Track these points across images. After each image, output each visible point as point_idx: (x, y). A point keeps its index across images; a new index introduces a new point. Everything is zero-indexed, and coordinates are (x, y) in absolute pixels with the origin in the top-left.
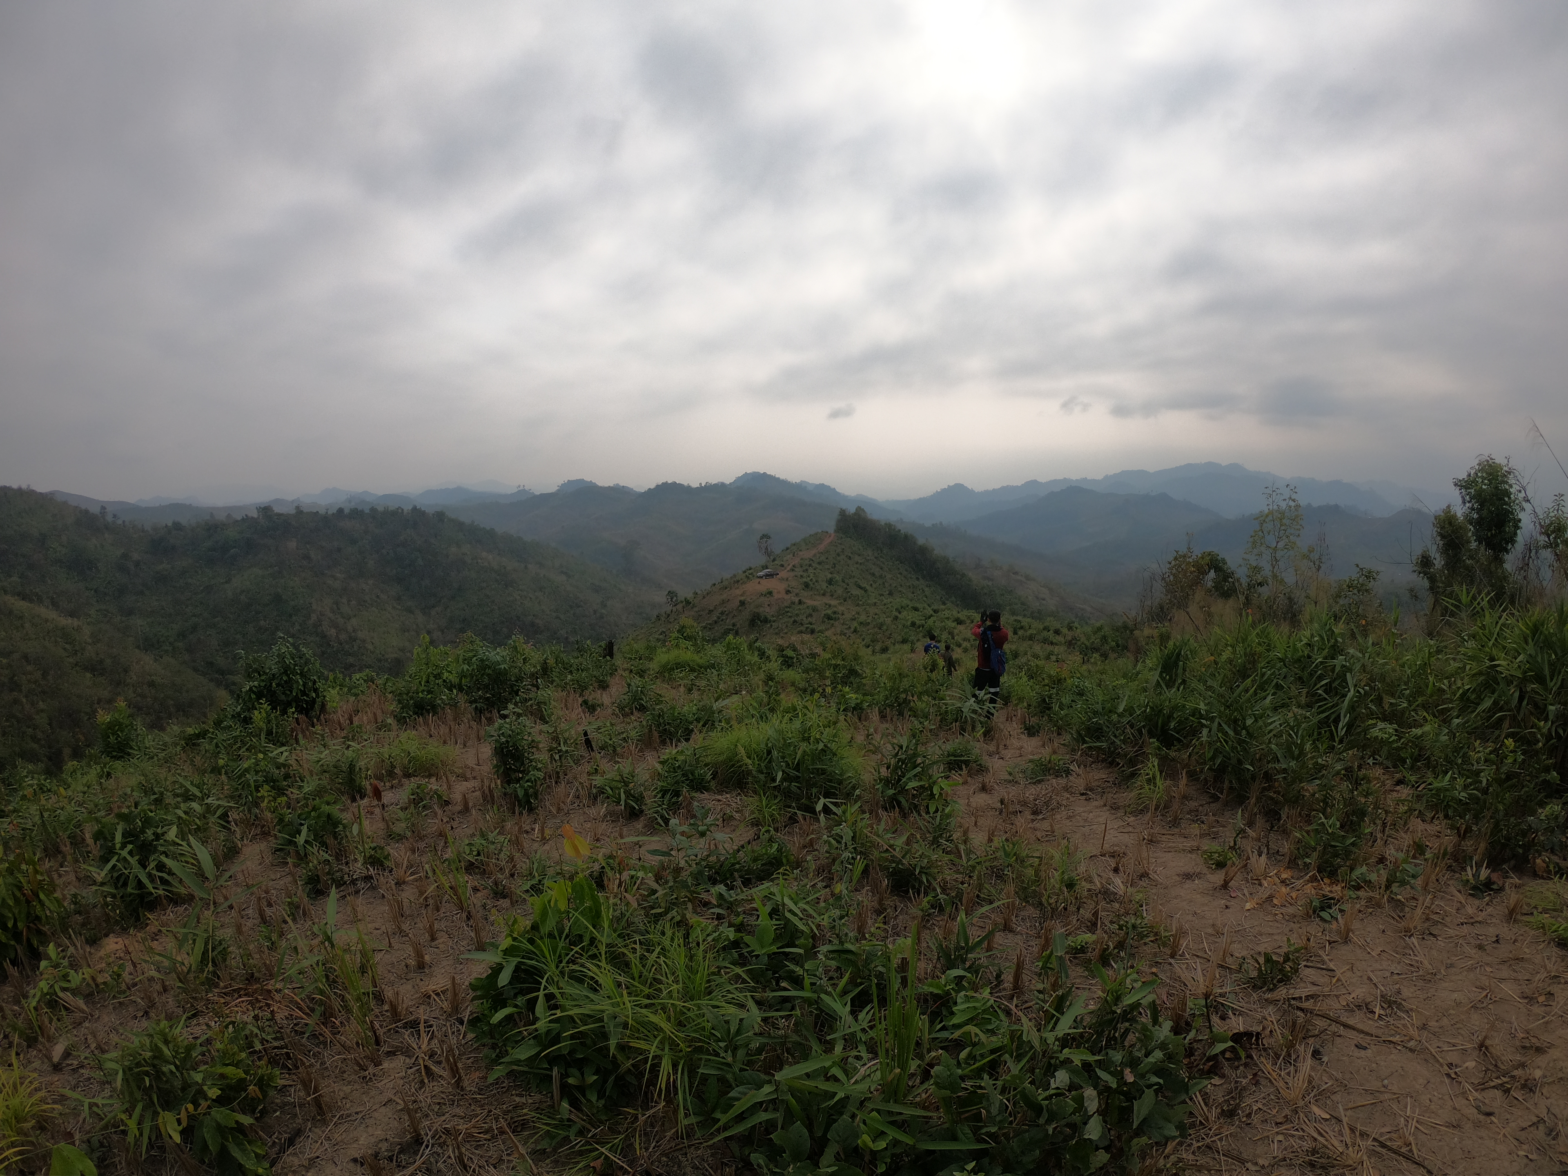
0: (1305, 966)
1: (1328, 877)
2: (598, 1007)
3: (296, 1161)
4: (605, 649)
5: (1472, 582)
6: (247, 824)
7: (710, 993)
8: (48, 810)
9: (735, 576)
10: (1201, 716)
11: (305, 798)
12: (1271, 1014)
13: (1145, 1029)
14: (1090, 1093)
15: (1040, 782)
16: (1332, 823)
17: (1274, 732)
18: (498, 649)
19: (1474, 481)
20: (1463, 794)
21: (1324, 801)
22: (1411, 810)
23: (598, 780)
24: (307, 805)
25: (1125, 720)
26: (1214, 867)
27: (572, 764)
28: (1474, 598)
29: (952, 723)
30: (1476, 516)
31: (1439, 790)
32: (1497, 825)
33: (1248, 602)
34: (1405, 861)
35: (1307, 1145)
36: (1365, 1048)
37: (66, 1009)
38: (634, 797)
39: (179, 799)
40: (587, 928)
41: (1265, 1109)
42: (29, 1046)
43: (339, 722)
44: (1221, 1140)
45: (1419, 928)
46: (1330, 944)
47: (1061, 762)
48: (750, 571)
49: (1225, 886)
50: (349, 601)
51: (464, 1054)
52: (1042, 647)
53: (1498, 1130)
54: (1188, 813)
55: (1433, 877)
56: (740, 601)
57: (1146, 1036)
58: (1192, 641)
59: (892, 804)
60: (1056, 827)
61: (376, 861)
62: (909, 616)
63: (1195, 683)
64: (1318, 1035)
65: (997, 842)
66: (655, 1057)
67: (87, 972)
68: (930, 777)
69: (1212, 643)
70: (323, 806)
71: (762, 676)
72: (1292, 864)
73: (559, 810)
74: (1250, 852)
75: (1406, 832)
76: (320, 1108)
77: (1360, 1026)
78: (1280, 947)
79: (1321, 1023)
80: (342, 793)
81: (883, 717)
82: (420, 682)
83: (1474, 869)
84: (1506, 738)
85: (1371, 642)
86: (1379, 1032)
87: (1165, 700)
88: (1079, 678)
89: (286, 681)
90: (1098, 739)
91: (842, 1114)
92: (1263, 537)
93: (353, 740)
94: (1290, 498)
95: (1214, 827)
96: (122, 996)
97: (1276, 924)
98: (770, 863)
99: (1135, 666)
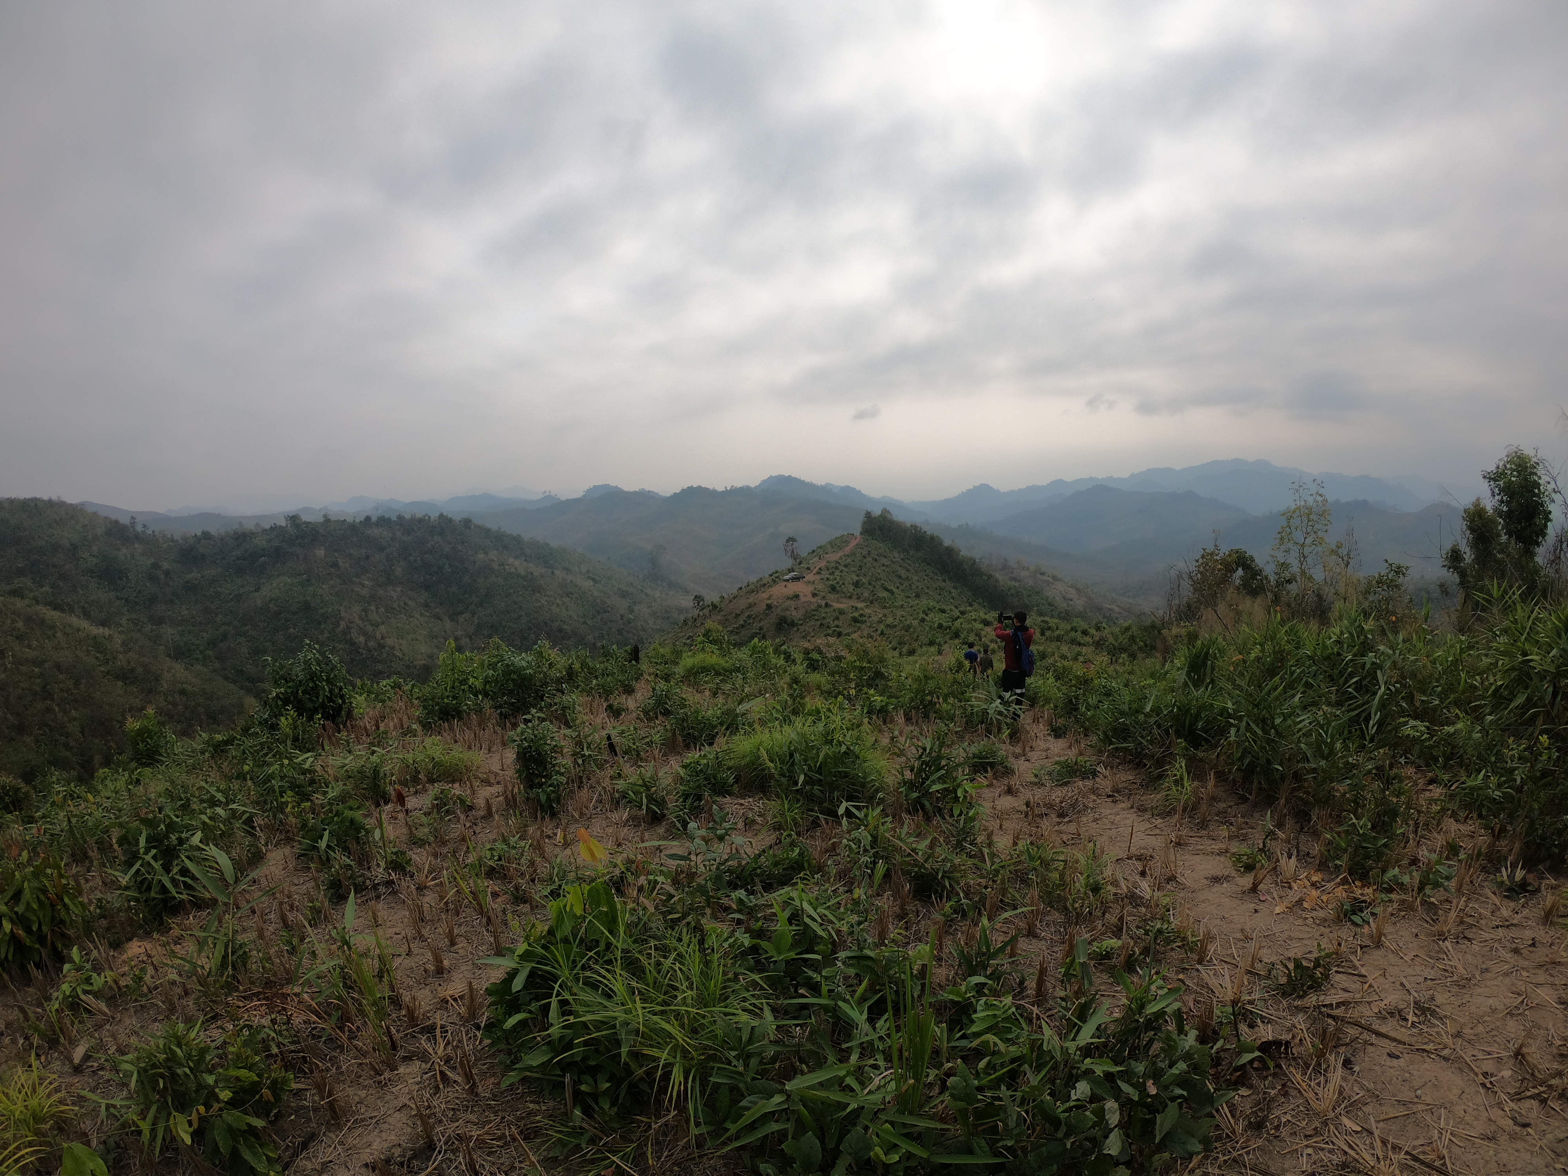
0: (1336, 972)
1: (1360, 880)
2: (612, 1014)
3: (309, 1165)
4: (631, 654)
5: (1503, 576)
6: (270, 829)
7: (726, 998)
8: (75, 816)
9: (761, 579)
10: (1230, 716)
11: (330, 804)
12: (1300, 1022)
13: (1168, 1038)
14: (1111, 1105)
15: (1066, 784)
16: (1363, 824)
17: (1304, 731)
18: (524, 655)
19: (1503, 473)
20: (1496, 793)
21: (1355, 801)
22: (1443, 810)
23: (621, 784)
24: (331, 811)
25: (1152, 720)
26: (1242, 869)
27: (595, 768)
28: (1505, 592)
29: (977, 725)
30: (1505, 509)
31: (1472, 789)
32: (1532, 823)
33: (1276, 600)
34: (1438, 862)
35: (1336, 1159)
36: (1398, 1057)
37: (89, 1012)
38: (656, 801)
39: (205, 805)
40: (603, 933)
41: (1294, 1121)
42: (50, 1048)
43: (366, 727)
44: (1248, 1153)
45: (1453, 931)
46: (1361, 948)
47: (1088, 764)
48: (776, 575)
49: (1254, 889)
50: (377, 608)
51: (480, 1060)
52: (1070, 648)
53: (1534, 1142)
54: (1217, 815)
55: (1467, 879)
56: (767, 605)
57: (1170, 1047)
58: (1220, 639)
59: (916, 807)
60: (1082, 830)
61: (398, 865)
62: (936, 618)
63: (1223, 683)
64: (1348, 1044)
65: (1021, 845)
66: (666, 1065)
67: (109, 975)
68: (955, 779)
69: (1240, 641)
70: (346, 811)
71: (787, 679)
72: (1322, 866)
73: (582, 814)
74: (1279, 854)
75: (1439, 833)
76: (335, 1112)
77: (1392, 1034)
78: (1310, 952)
79: (1352, 1031)
80: (367, 799)
81: (908, 719)
82: (446, 688)
83: (1509, 870)
84: (1541, 734)
85: (1401, 638)
86: (1413, 1040)
87: (1192, 700)
88: (1106, 678)
89: (312, 688)
90: (1125, 740)
91: (855, 1125)
92: (1290, 533)
93: (378, 746)
94: (1317, 493)
95: (1242, 829)
96: (144, 999)
97: (1307, 929)
98: (792, 868)
99: (1164, 665)
